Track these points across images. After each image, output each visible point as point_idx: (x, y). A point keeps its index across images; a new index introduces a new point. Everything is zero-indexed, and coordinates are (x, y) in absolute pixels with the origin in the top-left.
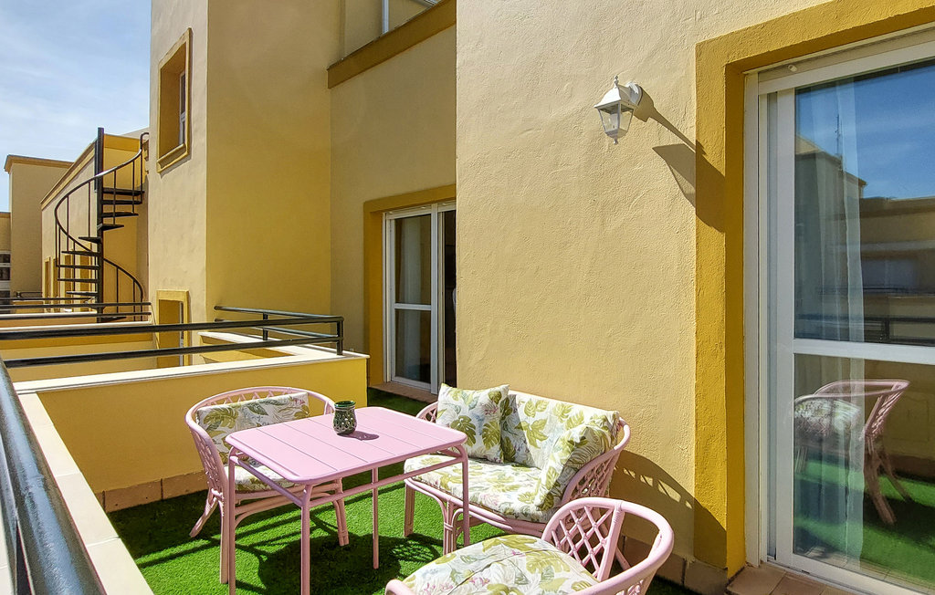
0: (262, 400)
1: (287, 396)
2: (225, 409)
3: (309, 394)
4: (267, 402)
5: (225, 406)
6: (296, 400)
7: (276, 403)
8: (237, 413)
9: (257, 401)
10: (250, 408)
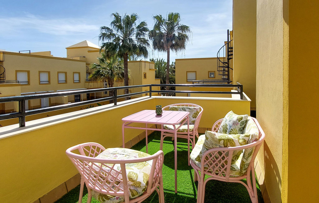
0: (186, 107)
1: (193, 107)
2: (175, 108)
3: (200, 108)
4: (187, 108)
5: (176, 107)
6: (195, 109)
7: (190, 109)
8: (178, 109)
9: (185, 107)
10: (182, 109)
